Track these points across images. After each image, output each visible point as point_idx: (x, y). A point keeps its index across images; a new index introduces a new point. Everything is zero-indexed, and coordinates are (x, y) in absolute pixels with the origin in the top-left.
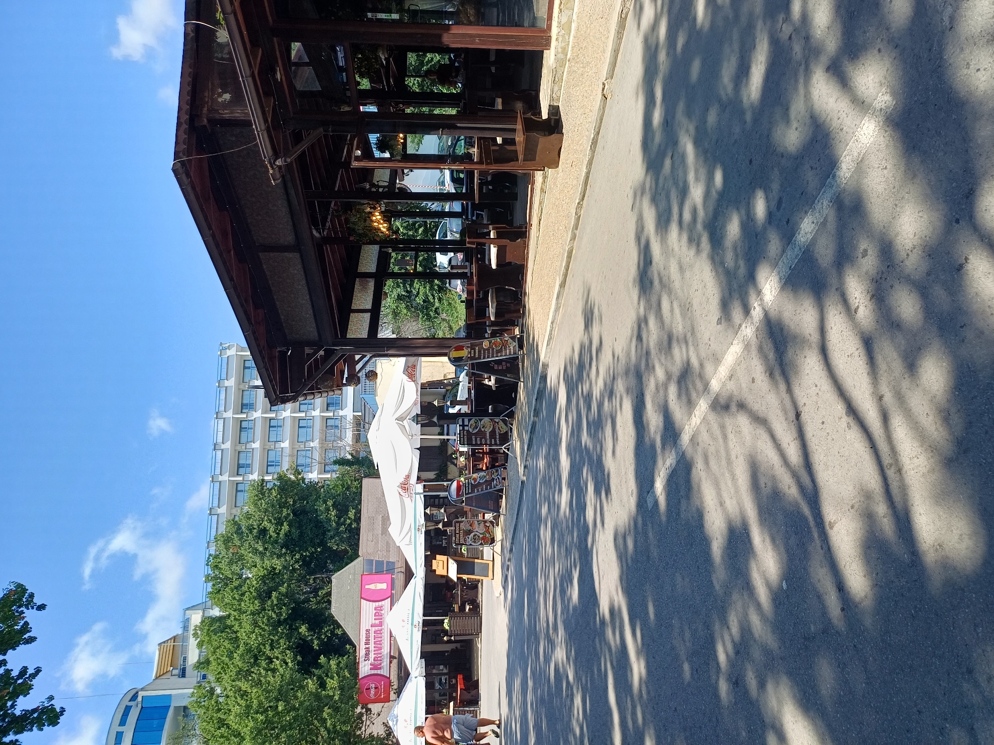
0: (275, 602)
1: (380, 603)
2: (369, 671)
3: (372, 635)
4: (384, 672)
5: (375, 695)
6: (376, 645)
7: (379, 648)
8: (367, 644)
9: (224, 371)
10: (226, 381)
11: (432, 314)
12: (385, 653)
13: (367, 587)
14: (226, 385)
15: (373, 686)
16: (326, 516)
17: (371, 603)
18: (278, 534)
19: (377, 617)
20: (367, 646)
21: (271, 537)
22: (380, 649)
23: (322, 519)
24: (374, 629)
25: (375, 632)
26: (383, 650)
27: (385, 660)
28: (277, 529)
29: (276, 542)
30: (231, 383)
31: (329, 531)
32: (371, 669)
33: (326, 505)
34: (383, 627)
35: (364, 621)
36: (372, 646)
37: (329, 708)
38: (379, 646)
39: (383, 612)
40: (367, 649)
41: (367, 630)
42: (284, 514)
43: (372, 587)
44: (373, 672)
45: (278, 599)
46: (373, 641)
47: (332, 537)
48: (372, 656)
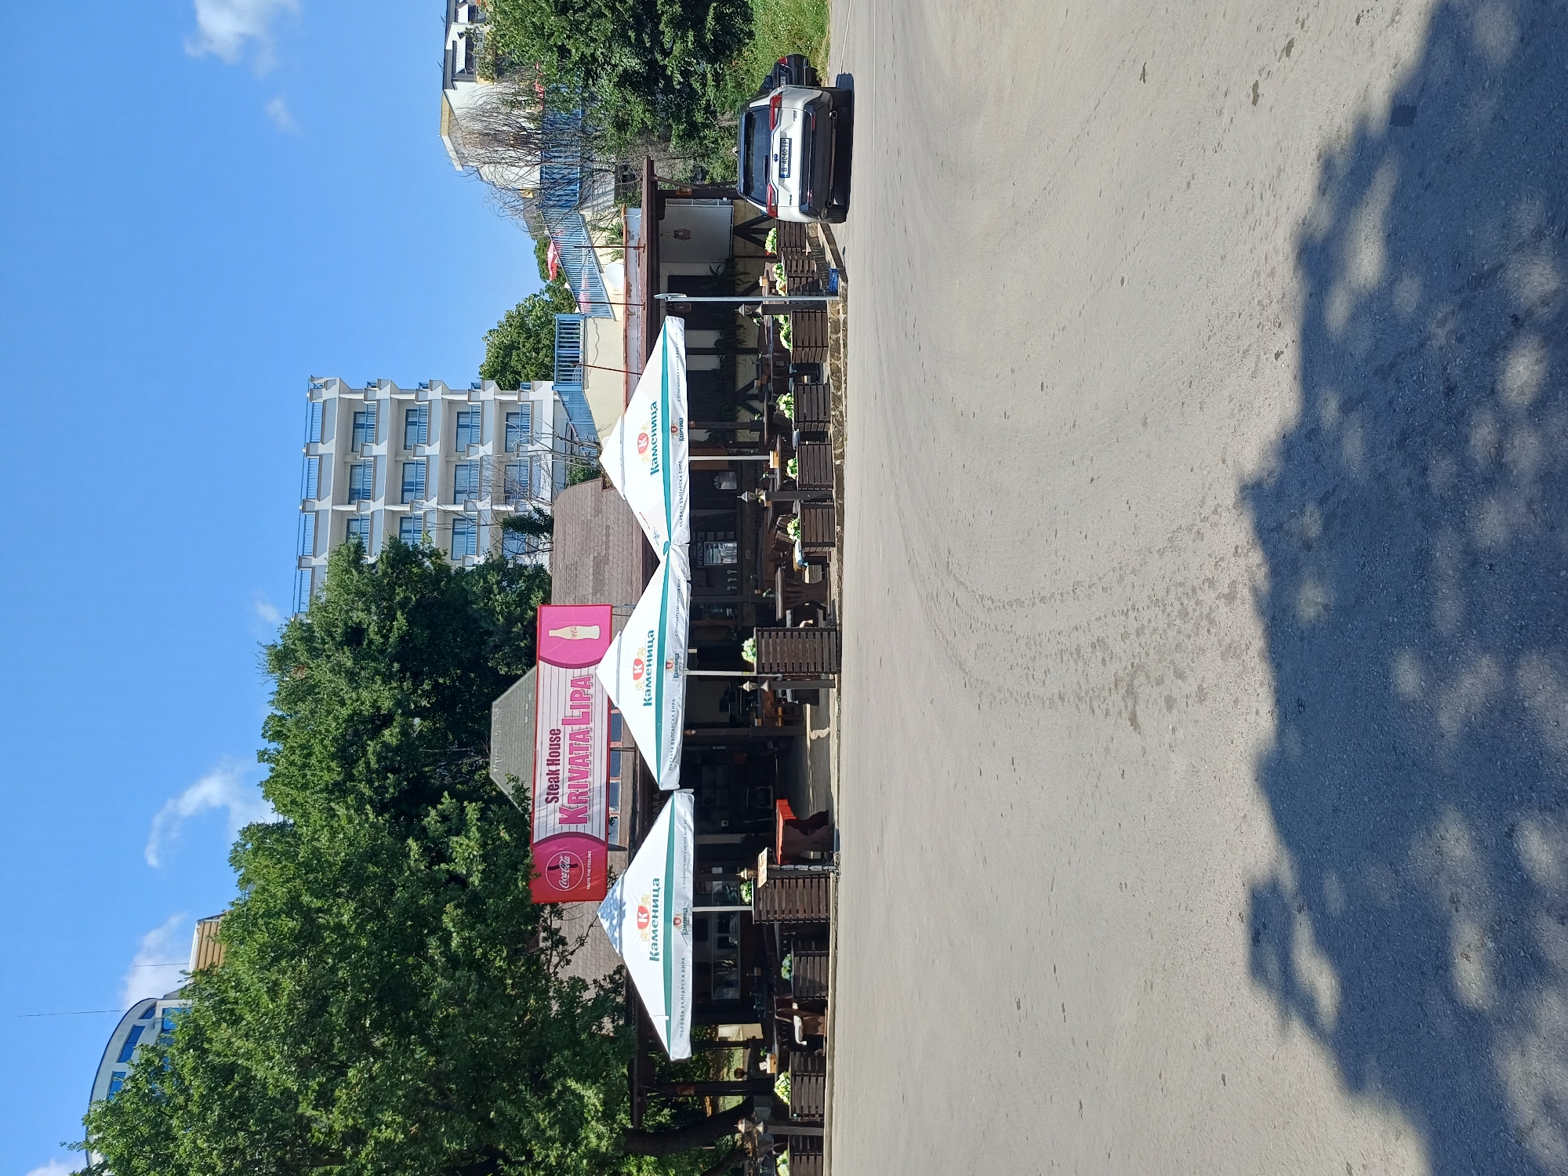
0: (374, 765)
1: (584, 671)
2: (558, 826)
3: (565, 744)
4: (595, 827)
5: (571, 881)
6: (575, 767)
7: (580, 769)
8: (550, 763)
9: (318, 426)
10: (320, 444)
11: (699, 117)
12: (597, 784)
13: (552, 633)
14: (320, 452)
15: (567, 861)
16: (486, 605)
17: (563, 670)
18: (386, 637)
19: (576, 703)
20: (553, 768)
21: (371, 642)
22: (585, 775)
23: (476, 611)
24: (569, 729)
25: (572, 736)
26: (590, 779)
27: (596, 801)
28: (384, 627)
29: (382, 652)
30: (329, 448)
31: (490, 634)
32: (562, 821)
33: (486, 581)
34: (591, 725)
35: (547, 710)
36: (564, 769)
37: (456, 907)
38: (582, 768)
39: (591, 691)
40: (554, 776)
41: (552, 732)
42: (398, 598)
43: (565, 633)
44: (566, 828)
45: (380, 758)
46: (568, 756)
47: (497, 648)
48: (564, 790)
